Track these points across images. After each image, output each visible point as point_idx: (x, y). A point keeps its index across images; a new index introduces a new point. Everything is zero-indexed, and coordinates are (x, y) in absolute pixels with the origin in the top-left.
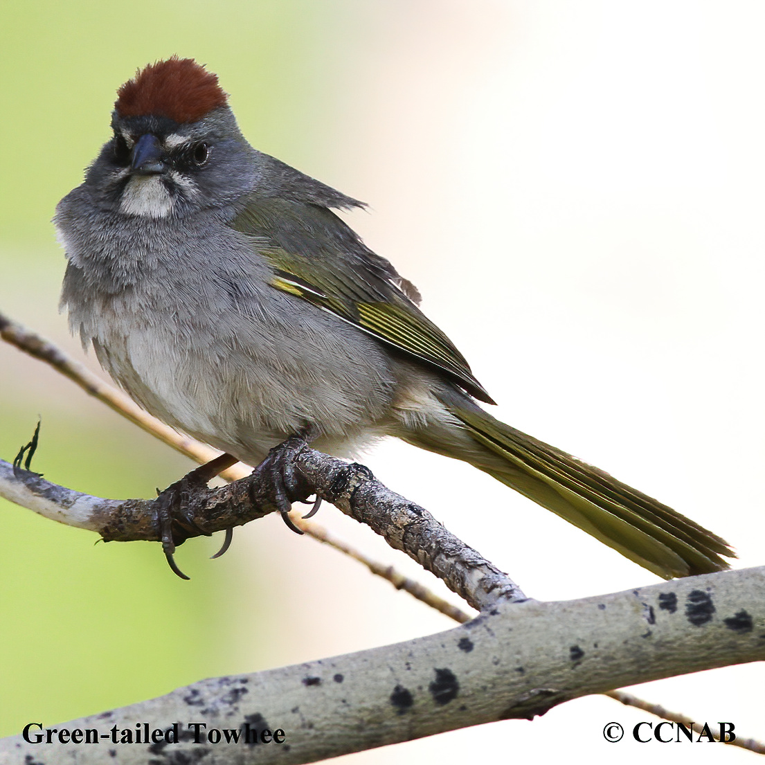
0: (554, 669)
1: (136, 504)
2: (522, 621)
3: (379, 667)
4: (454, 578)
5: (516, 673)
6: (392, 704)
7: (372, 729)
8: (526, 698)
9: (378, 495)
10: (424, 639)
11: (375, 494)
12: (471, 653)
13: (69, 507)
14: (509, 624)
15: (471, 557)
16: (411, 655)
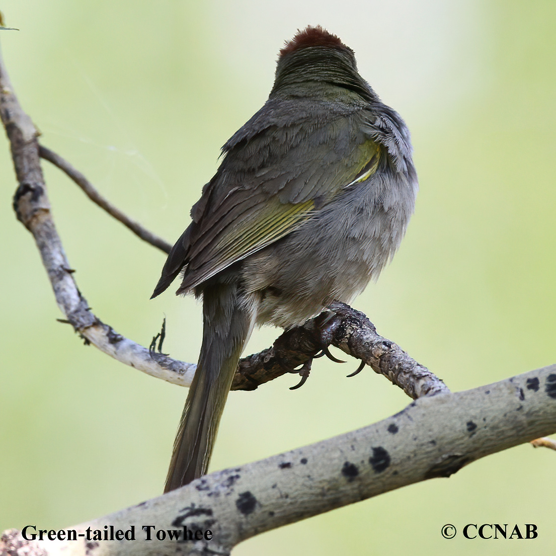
0: (458, 439)
2: (432, 408)
3: (333, 450)
5: (430, 445)
6: (344, 475)
7: (331, 494)
8: (439, 461)
9: (365, 337)
10: (365, 428)
12: (396, 434)
13: (183, 374)
14: (422, 411)
15: (419, 372)
16: (355, 440)
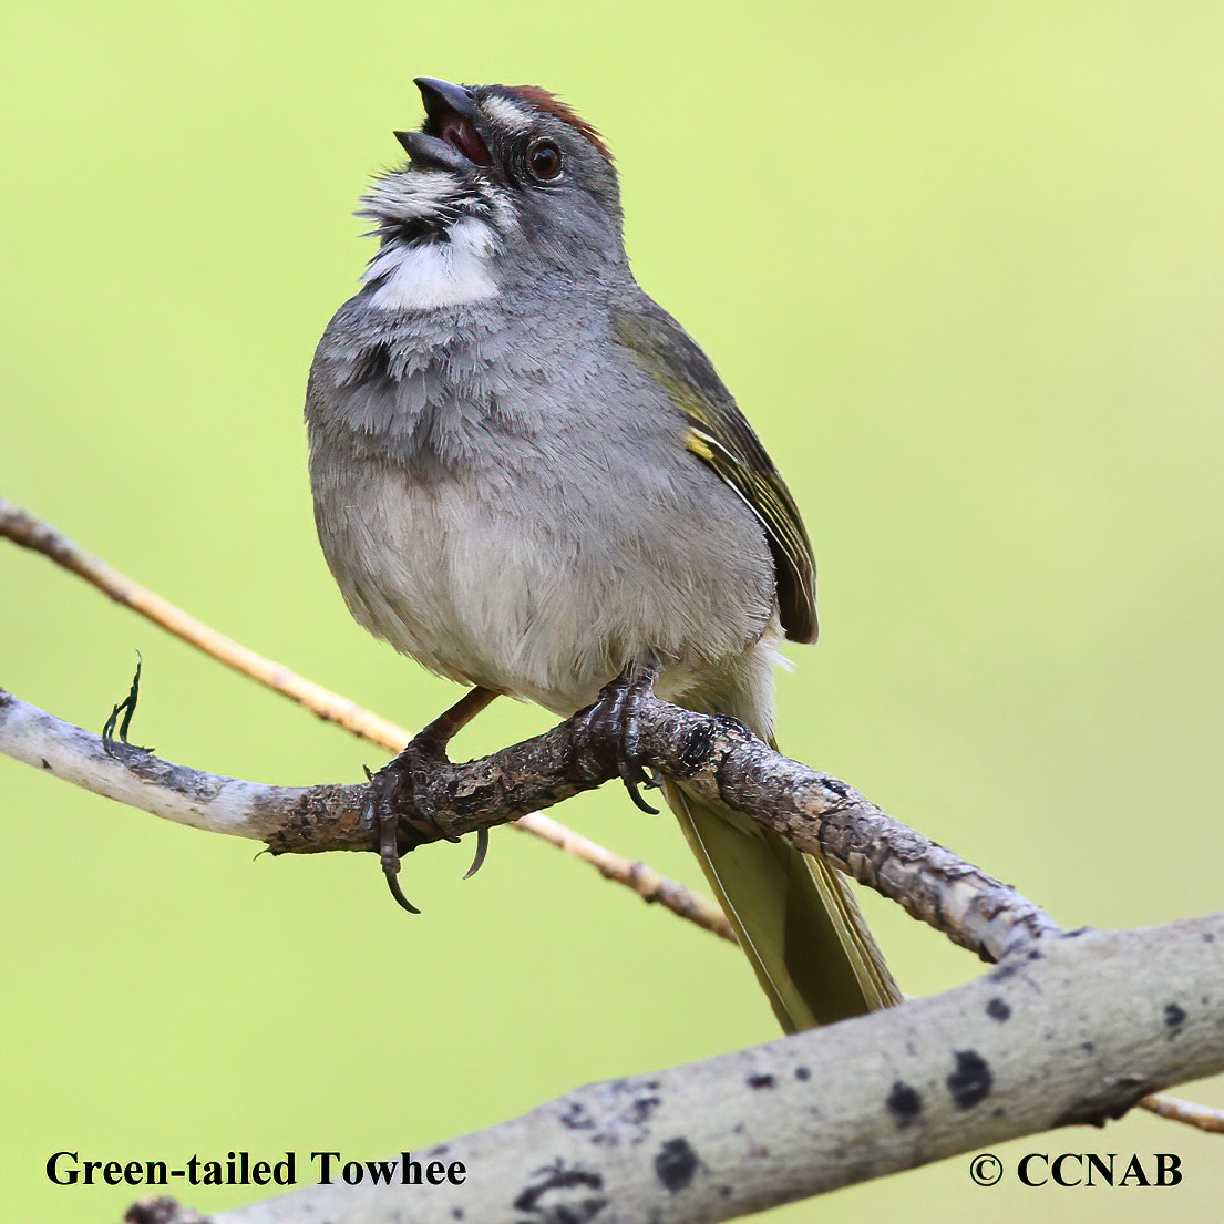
0: (1140, 1044)
1: (332, 792)
2: (1083, 966)
3: (865, 1052)
4: (922, 897)
5: (1081, 1052)
6: (890, 1112)
7: (858, 1154)
8: (1096, 1091)
9: (765, 765)
11: (759, 763)
12: (1008, 1024)
13: (210, 801)
14: (1063, 973)
15: (947, 862)
16: (912, 1030)
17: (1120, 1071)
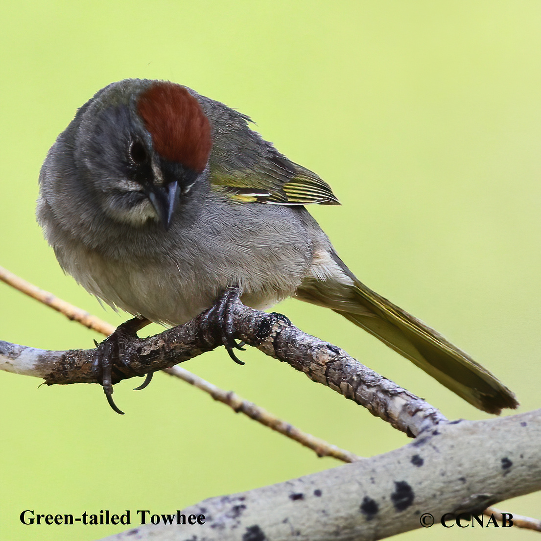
0: (490, 478)
1: (78, 353)
2: (460, 439)
3: (349, 482)
4: (378, 404)
5: (460, 482)
6: (362, 512)
7: (346, 534)
8: (467, 502)
9: (298, 338)
11: (295, 337)
12: (422, 467)
13: (16, 358)
14: (451, 443)
15: (391, 387)
16: (374, 471)
17: (479, 492)
